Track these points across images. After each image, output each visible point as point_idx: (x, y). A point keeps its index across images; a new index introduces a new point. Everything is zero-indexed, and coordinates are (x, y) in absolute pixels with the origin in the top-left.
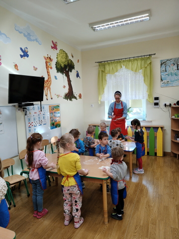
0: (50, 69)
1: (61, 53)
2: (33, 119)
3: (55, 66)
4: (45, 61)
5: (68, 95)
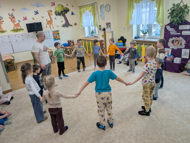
0: (51, 16)
1: (58, 6)
3: (54, 13)
4: (48, 13)
5: (65, 25)
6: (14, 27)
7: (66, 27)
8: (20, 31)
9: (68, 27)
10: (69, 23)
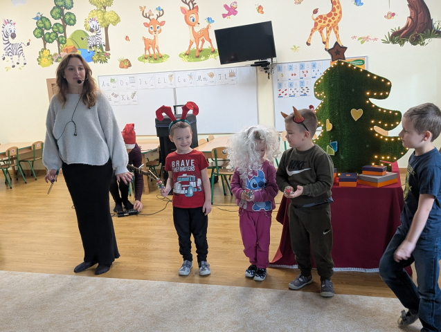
2: (287, 85)
5: (405, 31)
6: (191, 43)
7: (407, 44)
8: (207, 57)
9: (423, 44)
10: (430, 21)
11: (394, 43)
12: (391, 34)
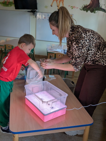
5: (89, 6)
7: (89, 12)
8: (11, 5)
9: (95, 13)
10: (99, 3)
11: (84, 10)
12: (83, 6)
